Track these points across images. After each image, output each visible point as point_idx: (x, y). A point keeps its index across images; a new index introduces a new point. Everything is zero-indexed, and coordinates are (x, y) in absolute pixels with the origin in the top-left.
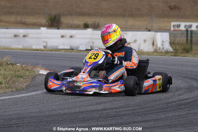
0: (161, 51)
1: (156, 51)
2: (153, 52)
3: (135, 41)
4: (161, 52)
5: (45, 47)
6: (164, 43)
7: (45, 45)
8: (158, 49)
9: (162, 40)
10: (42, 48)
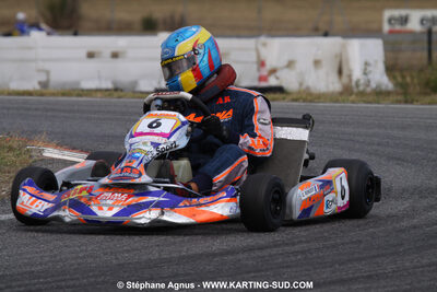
0: (361, 88)
1: (347, 90)
2: (341, 94)
3: (290, 64)
4: (362, 94)
5: (44, 85)
6: (369, 69)
7: (43, 78)
8: (353, 84)
9: (365, 58)
10: (38, 87)
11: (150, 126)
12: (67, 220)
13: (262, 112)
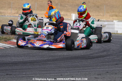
11: (46, 28)
12: (29, 46)
13: (69, 27)
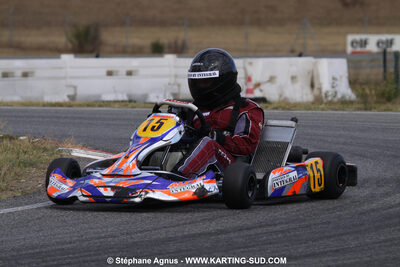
1: (318, 100)
2: (313, 103)
3: (272, 79)
5: (72, 98)
6: (336, 83)
7: (72, 93)
9: (332, 74)
10: (67, 100)
